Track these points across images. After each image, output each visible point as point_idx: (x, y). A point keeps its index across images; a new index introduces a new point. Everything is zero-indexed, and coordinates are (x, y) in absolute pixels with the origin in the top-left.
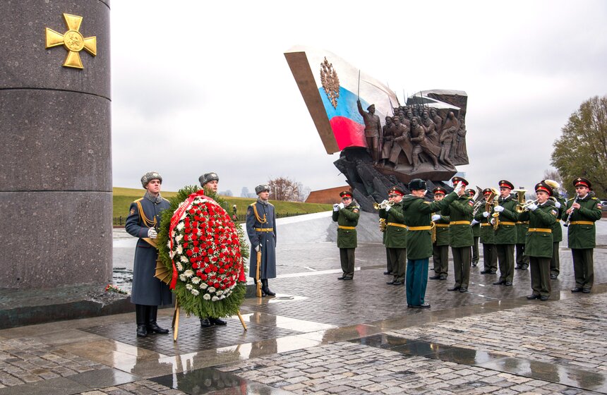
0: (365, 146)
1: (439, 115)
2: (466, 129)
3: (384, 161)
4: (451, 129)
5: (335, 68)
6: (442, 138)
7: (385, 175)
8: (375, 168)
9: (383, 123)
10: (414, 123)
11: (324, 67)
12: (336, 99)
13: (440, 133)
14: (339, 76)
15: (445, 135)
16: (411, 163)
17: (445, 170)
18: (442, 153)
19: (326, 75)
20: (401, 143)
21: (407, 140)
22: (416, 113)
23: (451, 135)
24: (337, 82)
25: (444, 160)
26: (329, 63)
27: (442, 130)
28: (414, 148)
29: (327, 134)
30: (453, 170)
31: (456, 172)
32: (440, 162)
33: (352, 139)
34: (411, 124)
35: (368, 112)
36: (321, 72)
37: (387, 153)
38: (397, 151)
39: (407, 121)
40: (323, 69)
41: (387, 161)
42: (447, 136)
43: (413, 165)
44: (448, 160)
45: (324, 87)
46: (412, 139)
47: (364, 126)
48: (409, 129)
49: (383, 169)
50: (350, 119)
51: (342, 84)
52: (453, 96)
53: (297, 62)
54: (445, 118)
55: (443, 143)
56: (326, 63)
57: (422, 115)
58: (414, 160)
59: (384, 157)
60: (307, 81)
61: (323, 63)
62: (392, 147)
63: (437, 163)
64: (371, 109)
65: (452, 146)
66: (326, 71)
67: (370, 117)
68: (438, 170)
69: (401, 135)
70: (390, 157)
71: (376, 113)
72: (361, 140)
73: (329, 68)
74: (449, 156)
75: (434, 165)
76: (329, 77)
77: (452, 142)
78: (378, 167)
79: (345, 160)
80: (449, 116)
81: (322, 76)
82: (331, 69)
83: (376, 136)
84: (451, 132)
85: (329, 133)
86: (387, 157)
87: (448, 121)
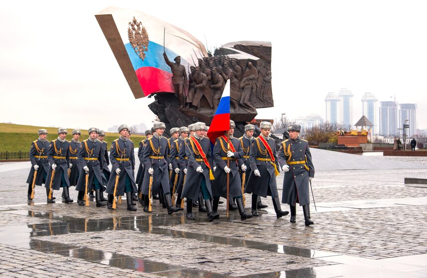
0: (173, 92)
1: (238, 65)
2: (272, 76)
3: (188, 104)
4: (250, 77)
5: (144, 25)
6: (242, 85)
7: (189, 116)
8: (181, 110)
9: (188, 72)
10: (214, 72)
11: (132, 25)
12: (145, 52)
13: (240, 80)
14: (148, 32)
15: (245, 82)
16: (212, 106)
17: (245, 112)
18: (242, 98)
19: (134, 32)
20: (202, 89)
21: (207, 87)
22: (217, 63)
23: (251, 82)
24: (146, 37)
25: (245, 104)
26: (138, 21)
27: (242, 78)
28: (215, 93)
29: (134, 82)
30: (254, 113)
31: (256, 114)
32: (240, 105)
33: (159, 85)
34: (212, 73)
35: (175, 62)
36: (129, 30)
37: (191, 97)
38: (199, 95)
39: (209, 70)
40: (131, 27)
41: (191, 105)
42: (247, 83)
43: (213, 108)
44: (249, 104)
45: (131, 42)
46: (212, 86)
47: (171, 74)
48: (210, 77)
49: (188, 112)
50: (159, 68)
51: (151, 39)
52: (258, 47)
53: (106, 22)
54: (244, 67)
55: (243, 88)
56: (135, 22)
57: (223, 65)
58: (215, 104)
59: (188, 101)
60: (114, 39)
61: (132, 22)
62: (195, 93)
63: (237, 106)
64: (178, 59)
65: (252, 92)
66: (134, 29)
67: (176, 66)
68: (238, 112)
69: (202, 83)
70: (193, 101)
71: (182, 63)
72: (169, 87)
73: (138, 26)
74: (250, 100)
75: (235, 108)
76: (137, 33)
77: (252, 88)
78: (184, 109)
79: (157, 104)
80: (247, 66)
81: (130, 34)
82: (141, 26)
83: (181, 83)
84: (251, 79)
85: (135, 82)
86: (190, 102)
87: (248, 70)
